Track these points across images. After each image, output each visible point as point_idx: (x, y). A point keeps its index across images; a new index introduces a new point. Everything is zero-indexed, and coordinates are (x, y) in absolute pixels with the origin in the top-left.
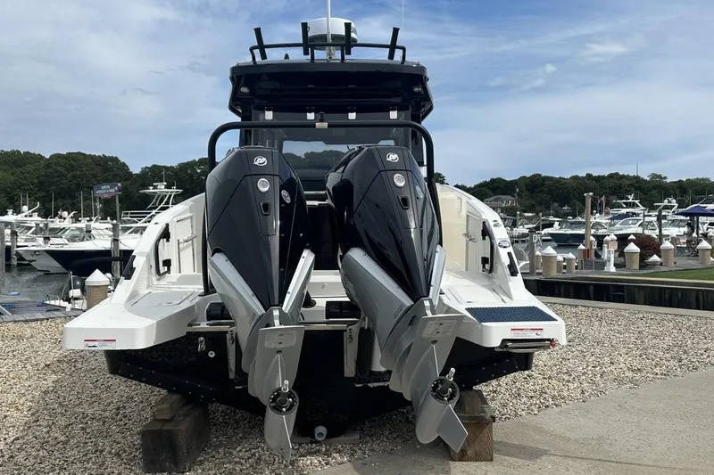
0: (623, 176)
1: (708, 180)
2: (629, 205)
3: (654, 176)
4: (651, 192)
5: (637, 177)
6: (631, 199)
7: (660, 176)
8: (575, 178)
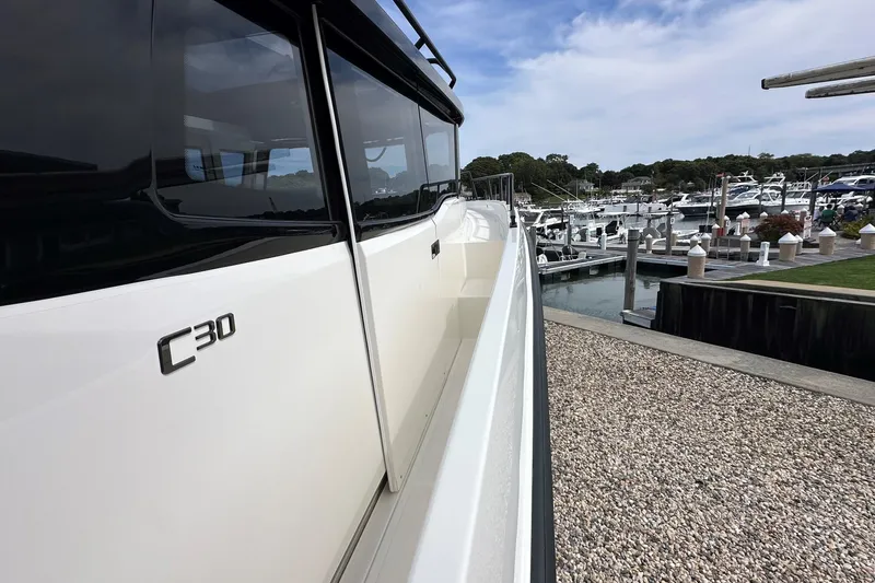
0: (737, 157)
1: (809, 155)
2: (743, 180)
3: (763, 155)
4: (762, 168)
5: (749, 157)
6: (745, 175)
7: (768, 155)
8: (698, 161)
